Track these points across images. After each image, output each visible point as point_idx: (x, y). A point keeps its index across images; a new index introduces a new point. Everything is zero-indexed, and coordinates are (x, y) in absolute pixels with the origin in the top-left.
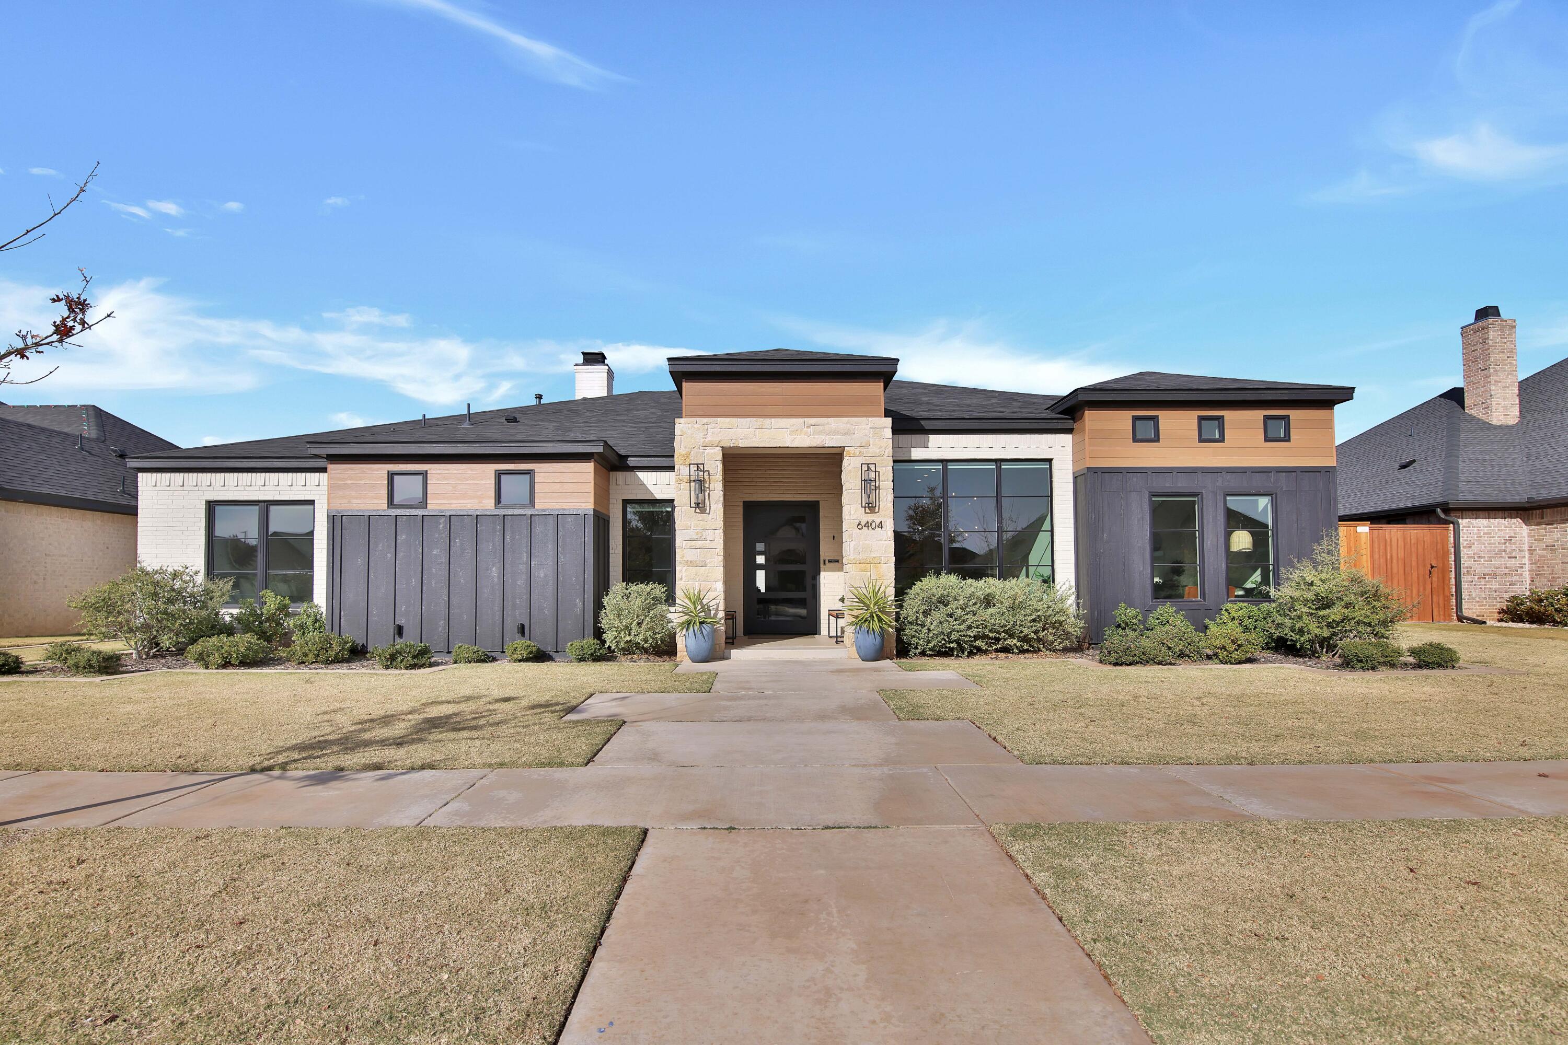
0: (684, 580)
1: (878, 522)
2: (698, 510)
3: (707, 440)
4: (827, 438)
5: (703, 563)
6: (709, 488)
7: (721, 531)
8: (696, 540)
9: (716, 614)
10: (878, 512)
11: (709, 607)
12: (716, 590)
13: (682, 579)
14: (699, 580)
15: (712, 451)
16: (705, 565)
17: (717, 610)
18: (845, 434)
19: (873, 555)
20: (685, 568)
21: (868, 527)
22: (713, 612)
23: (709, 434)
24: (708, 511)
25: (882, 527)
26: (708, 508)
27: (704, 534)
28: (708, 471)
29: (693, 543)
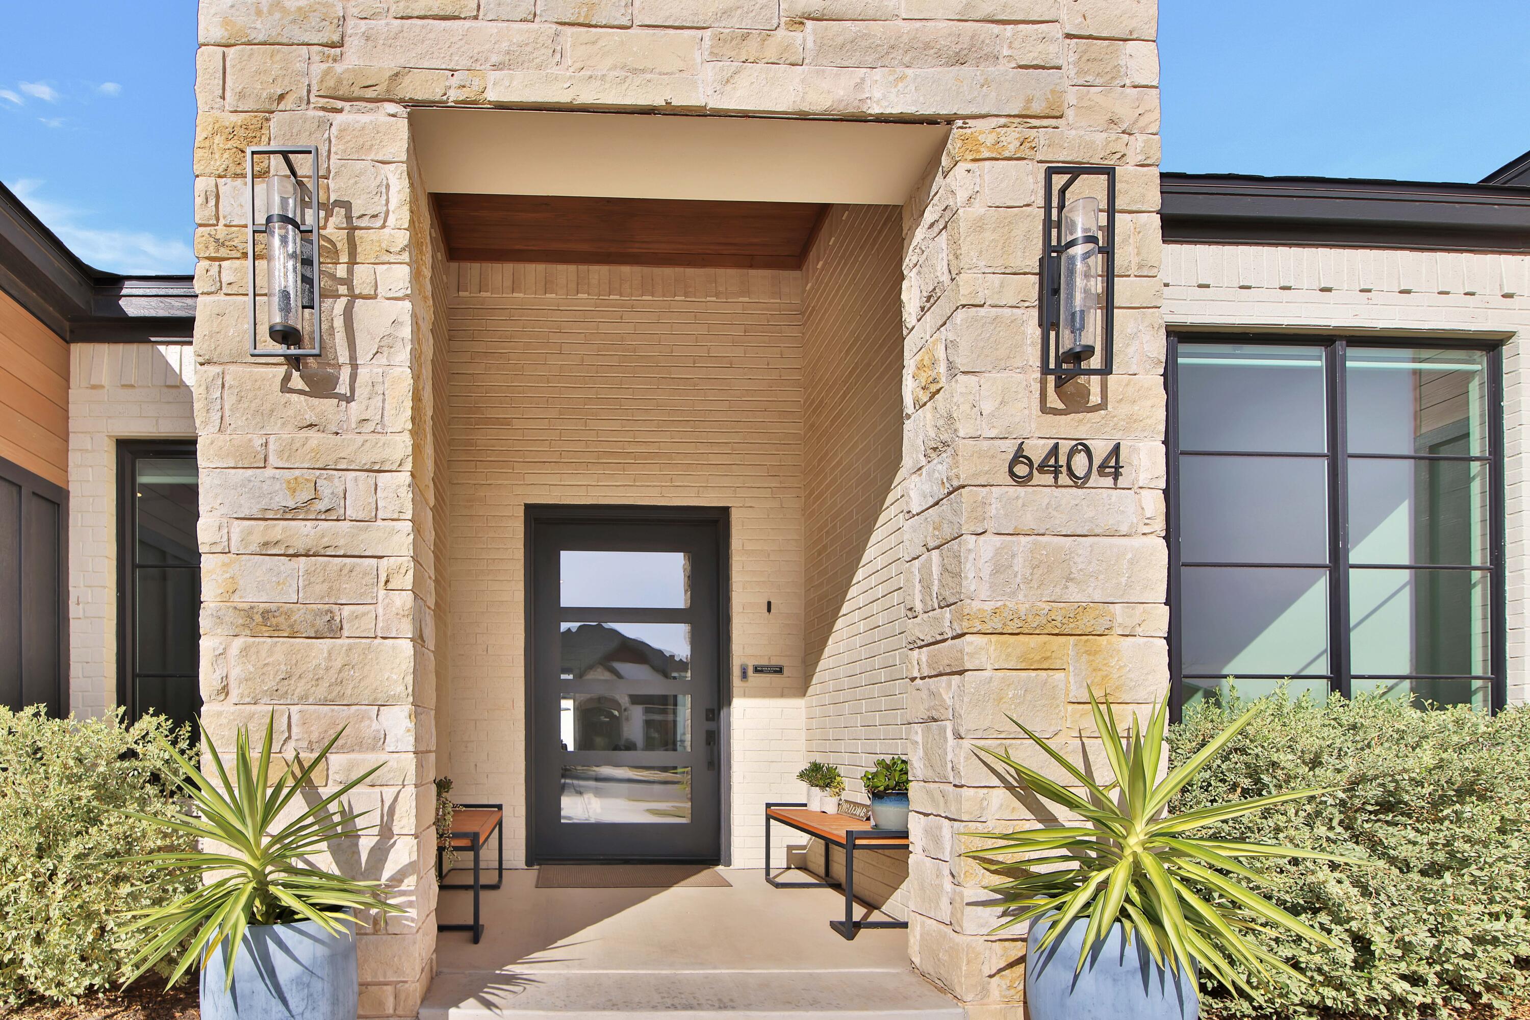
0: (235, 694)
1: (1101, 450)
2: (297, 381)
3: (339, 68)
4: (878, 74)
5: (321, 623)
6: (348, 282)
7: (404, 477)
8: (289, 514)
9: (380, 853)
10: (1102, 406)
11: (348, 817)
12: (379, 741)
13: (225, 690)
14: (303, 699)
15: (365, 118)
16: (333, 630)
17: (386, 832)
18: (960, 61)
19: (1075, 594)
20: (238, 643)
21: (1056, 472)
22: (366, 844)
23: (353, 45)
24: (343, 388)
25: (1116, 475)
26: (345, 374)
27: (325, 489)
28: (347, 205)
29: (278, 530)
